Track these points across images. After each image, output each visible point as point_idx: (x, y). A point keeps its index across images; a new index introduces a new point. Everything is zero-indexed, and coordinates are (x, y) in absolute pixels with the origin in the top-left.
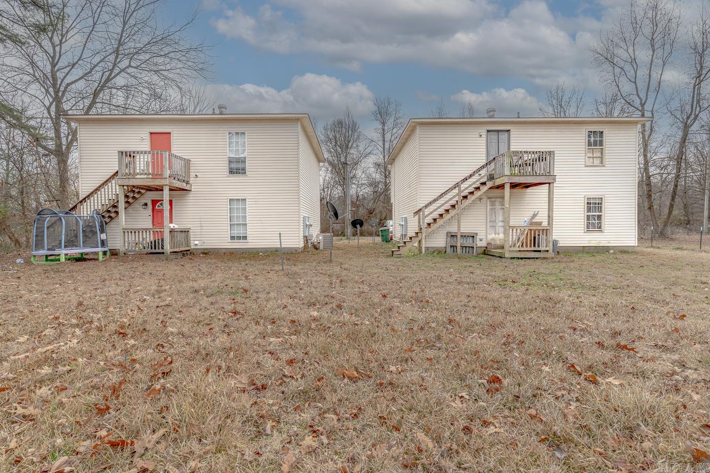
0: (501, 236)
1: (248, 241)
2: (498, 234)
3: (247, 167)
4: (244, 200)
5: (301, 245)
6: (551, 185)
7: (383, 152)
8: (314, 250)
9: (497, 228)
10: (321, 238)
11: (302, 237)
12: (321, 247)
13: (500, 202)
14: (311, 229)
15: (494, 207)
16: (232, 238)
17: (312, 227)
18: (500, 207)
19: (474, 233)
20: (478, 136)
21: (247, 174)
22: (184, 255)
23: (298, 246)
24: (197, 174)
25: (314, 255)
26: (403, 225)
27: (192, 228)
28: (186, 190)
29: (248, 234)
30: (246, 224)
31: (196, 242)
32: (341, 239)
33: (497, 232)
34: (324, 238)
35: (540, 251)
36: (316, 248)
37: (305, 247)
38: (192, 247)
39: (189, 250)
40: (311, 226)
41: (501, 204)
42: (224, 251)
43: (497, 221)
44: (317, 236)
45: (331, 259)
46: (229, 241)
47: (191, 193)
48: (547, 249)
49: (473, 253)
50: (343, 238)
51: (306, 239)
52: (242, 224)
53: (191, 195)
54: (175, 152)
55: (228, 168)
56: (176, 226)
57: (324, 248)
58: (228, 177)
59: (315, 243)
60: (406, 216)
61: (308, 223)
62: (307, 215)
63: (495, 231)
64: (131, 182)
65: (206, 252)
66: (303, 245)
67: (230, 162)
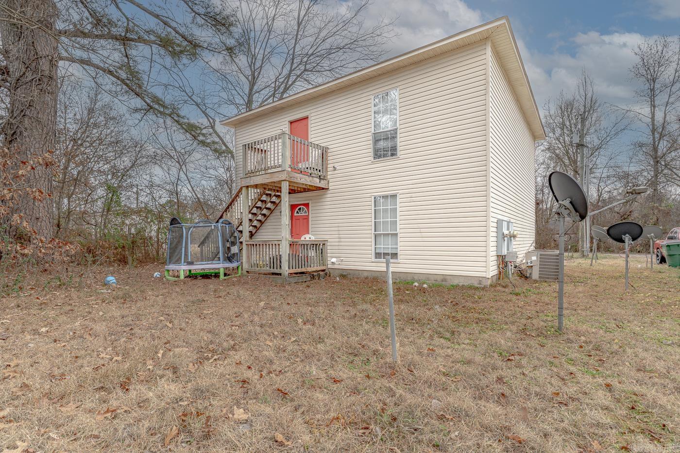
1: (399, 261)
3: (399, 144)
4: (394, 196)
5: (491, 271)
7: (651, 124)
8: (521, 281)
10: (534, 258)
11: (495, 258)
12: (535, 275)
14: (514, 243)
16: (378, 255)
17: (517, 239)
21: (399, 153)
22: (313, 277)
23: (483, 275)
24: (336, 165)
25: (517, 294)
27: (329, 240)
28: (323, 189)
29: (399, 250)
30: (396, 234)
31: (334, 260)
32: (572, 257)
34: (542, 259)
36: (523, 275)
37: (502, 273)
38: (329, 266)
39: (323, 271)
40: (514, 236)
42: (366, 274)
44: (528, 254)
45: (560, 323)
46: (373, 259)
47: (329, 192)
50: (576, 255)
51: (503, 261)
52: (391, 234)
53: (329, 195)
54: (313, 140)
55: (371, 150)
56: (313, 238)
57: (540, 277)
58: (373, 163)
59: (523, 267)
61: (506, 232)
62: (506, 219)
64: (252, 182)
65: (344, 273)
66: (496, 272)
67: (376, 141)
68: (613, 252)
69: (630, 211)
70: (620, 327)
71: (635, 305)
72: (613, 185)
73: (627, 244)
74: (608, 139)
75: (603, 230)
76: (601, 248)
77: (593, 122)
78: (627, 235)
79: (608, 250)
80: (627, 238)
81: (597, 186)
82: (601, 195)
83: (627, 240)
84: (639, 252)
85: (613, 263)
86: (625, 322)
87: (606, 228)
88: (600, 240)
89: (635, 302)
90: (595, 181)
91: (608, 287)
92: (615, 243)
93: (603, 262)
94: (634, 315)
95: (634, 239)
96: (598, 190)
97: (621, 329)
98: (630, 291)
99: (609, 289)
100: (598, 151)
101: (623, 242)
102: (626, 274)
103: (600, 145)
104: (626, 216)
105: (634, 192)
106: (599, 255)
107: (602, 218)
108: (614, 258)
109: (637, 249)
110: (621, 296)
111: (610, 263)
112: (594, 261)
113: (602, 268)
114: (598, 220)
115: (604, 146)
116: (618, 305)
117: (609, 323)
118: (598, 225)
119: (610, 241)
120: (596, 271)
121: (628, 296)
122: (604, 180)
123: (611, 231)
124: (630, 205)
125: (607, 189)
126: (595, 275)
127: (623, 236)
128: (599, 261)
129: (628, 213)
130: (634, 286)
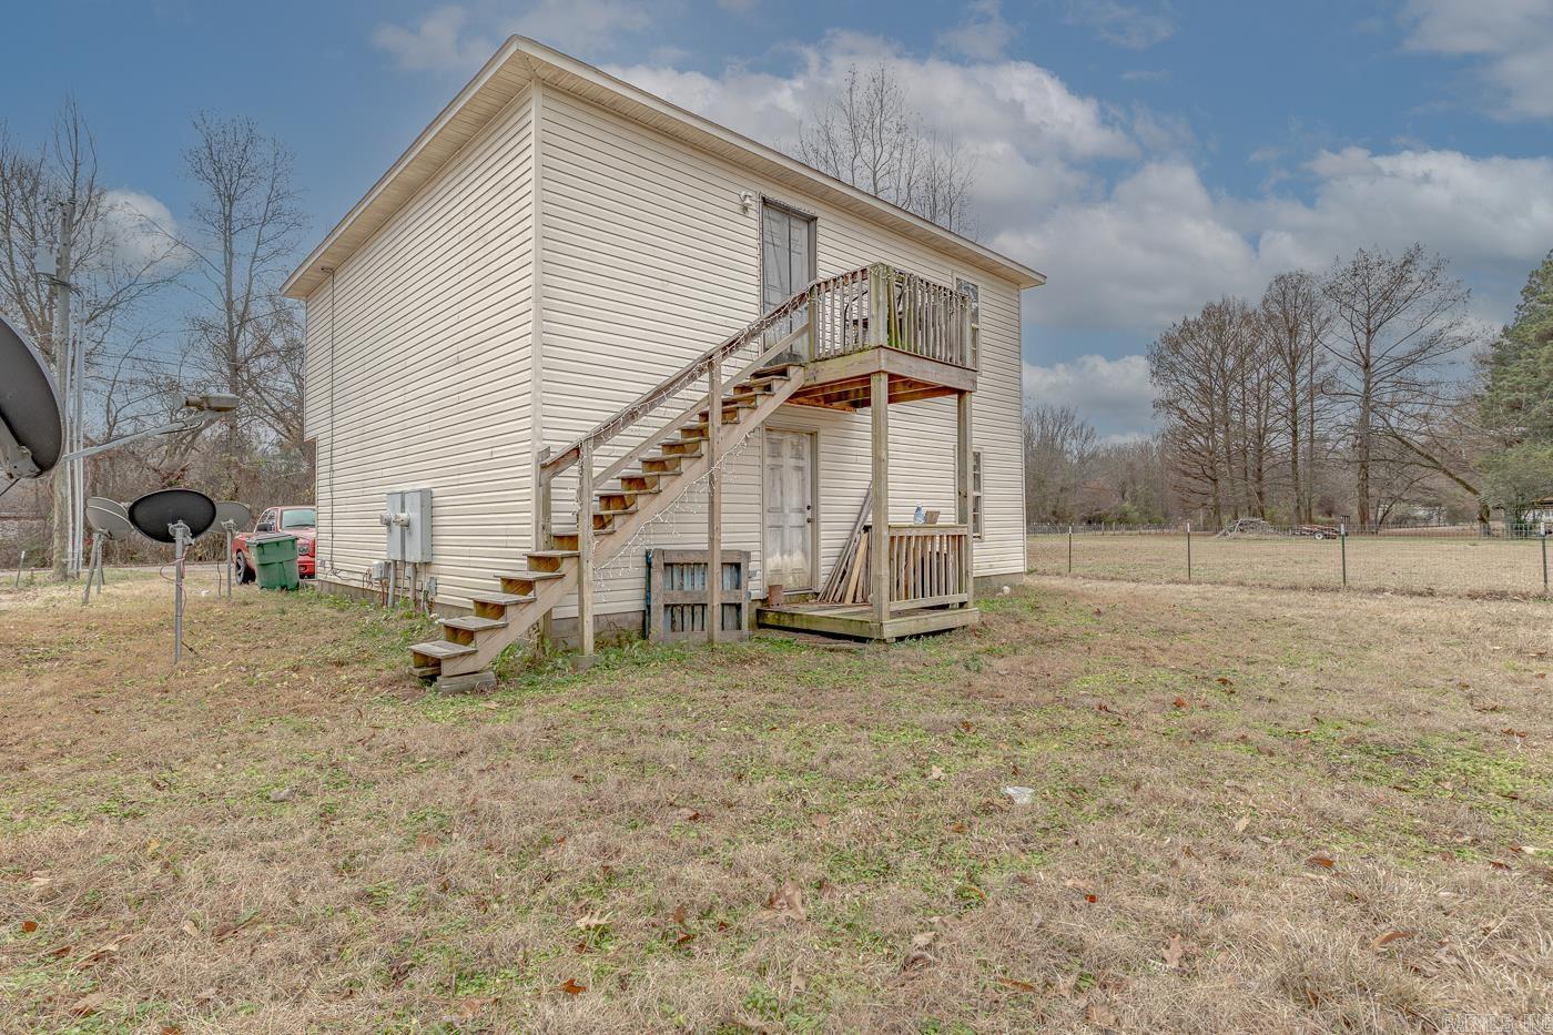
0: (797, 559)
2: (790, 553)
6: (968, 396)
7: (224, 287)
9: (787, 532)
13: (792, 443)
15: (778, 461)
18: (793, 462)
19: (740, 553)
20: (737, 208)
26: (407, 525)
32: (30, 582)
33: (787, 546)
35: (945, 607)
41: (794, 453)
43: (787, 511)
48: (964, 597)
49: (739, 627)
50: (41, 575)
60: (424, 485)
63: (782, 544)
68: (143, 561)
69: (182, 466)
70: (162, 784)
71: (198, 701)
72: (143, 405)
73: (179, 545)
74: (134, 290)
75: (119, 510)
76: (113, 553)
77: (96, 243)
78: (181, 523)
79: (131, 557)
80: (180, 530)
81: (105, 399)
82: (115, 423)
83: (179, 536)
84: (200, 559)
85: (142, 590)
86: (176, 765)
87: (126, 505)
88: (110, 536)
89: (199, 693)
90: (100, 386)
91: (131, 660)
92: (148, 541)
93: (119, 592)
94: (198, 734)
95: (195, 534)
96: (108, 411)
97: (166, 793)
98: (187, 663)
99: (133, 668)
100: (108, 313)
101: (169, 539)
102: (178, 618)
103: (114, 302)
104: (173, 479)
105: (205, 405)
106: (108, 571)
107: (117, 479)
108: (145, 577)
109: (195, 554)
110: (165, 683)
111: (137, 592)
112: (94, 589)
113: (114, 608)
114: (106, 484)
115: (123, 305)
116: (156, 714)
117: (130, 783)
118: (106, 495)
119: (137, 535)
120: (99, 616)
121: (182, 678)
122: (123, 387)
123: (140, 513)
124: (182, 455)
125: (129, 411)
126: (96, 628)
127: (171, 526)
128: (106, 589)
129: (178, 473)
130: (196, 646)
